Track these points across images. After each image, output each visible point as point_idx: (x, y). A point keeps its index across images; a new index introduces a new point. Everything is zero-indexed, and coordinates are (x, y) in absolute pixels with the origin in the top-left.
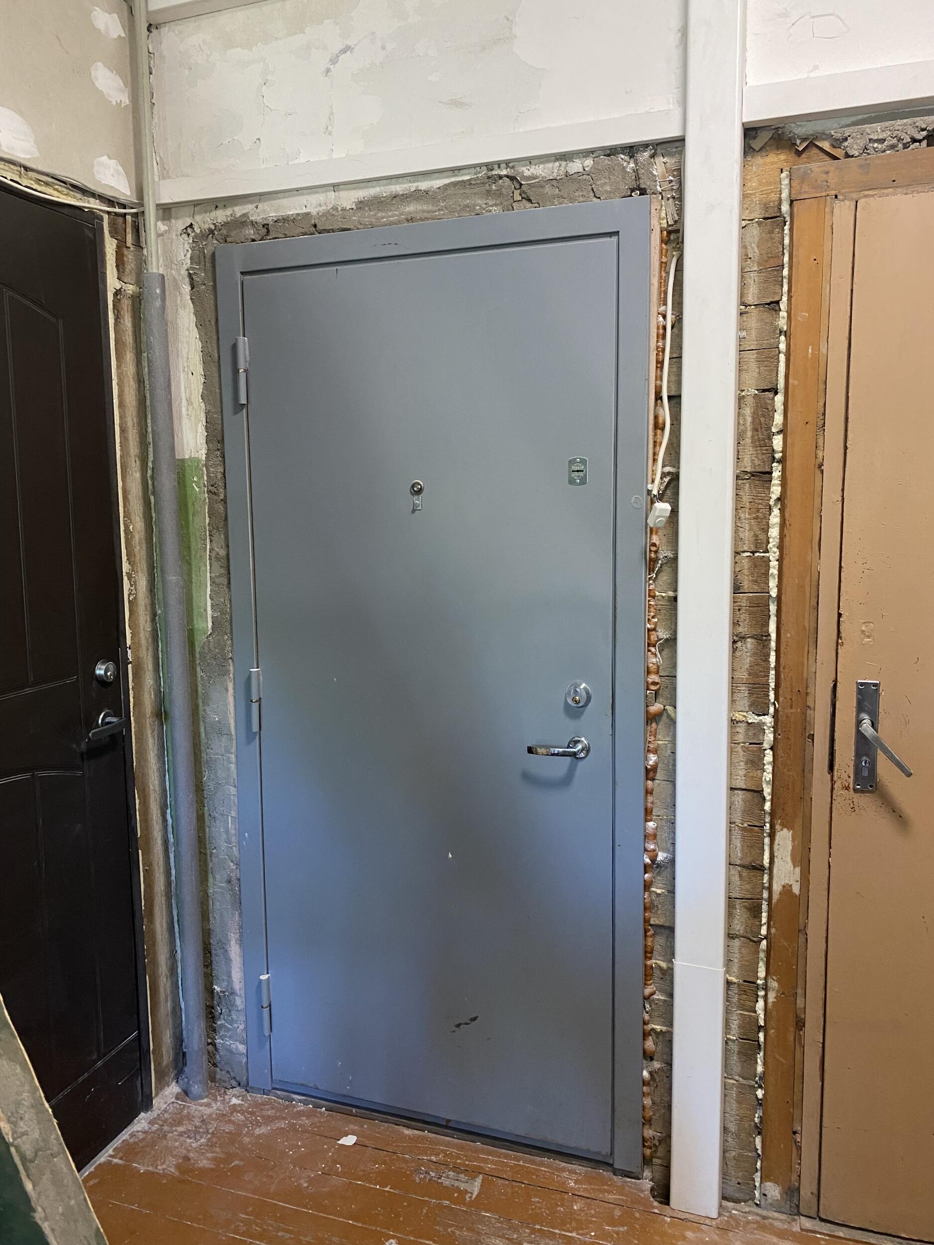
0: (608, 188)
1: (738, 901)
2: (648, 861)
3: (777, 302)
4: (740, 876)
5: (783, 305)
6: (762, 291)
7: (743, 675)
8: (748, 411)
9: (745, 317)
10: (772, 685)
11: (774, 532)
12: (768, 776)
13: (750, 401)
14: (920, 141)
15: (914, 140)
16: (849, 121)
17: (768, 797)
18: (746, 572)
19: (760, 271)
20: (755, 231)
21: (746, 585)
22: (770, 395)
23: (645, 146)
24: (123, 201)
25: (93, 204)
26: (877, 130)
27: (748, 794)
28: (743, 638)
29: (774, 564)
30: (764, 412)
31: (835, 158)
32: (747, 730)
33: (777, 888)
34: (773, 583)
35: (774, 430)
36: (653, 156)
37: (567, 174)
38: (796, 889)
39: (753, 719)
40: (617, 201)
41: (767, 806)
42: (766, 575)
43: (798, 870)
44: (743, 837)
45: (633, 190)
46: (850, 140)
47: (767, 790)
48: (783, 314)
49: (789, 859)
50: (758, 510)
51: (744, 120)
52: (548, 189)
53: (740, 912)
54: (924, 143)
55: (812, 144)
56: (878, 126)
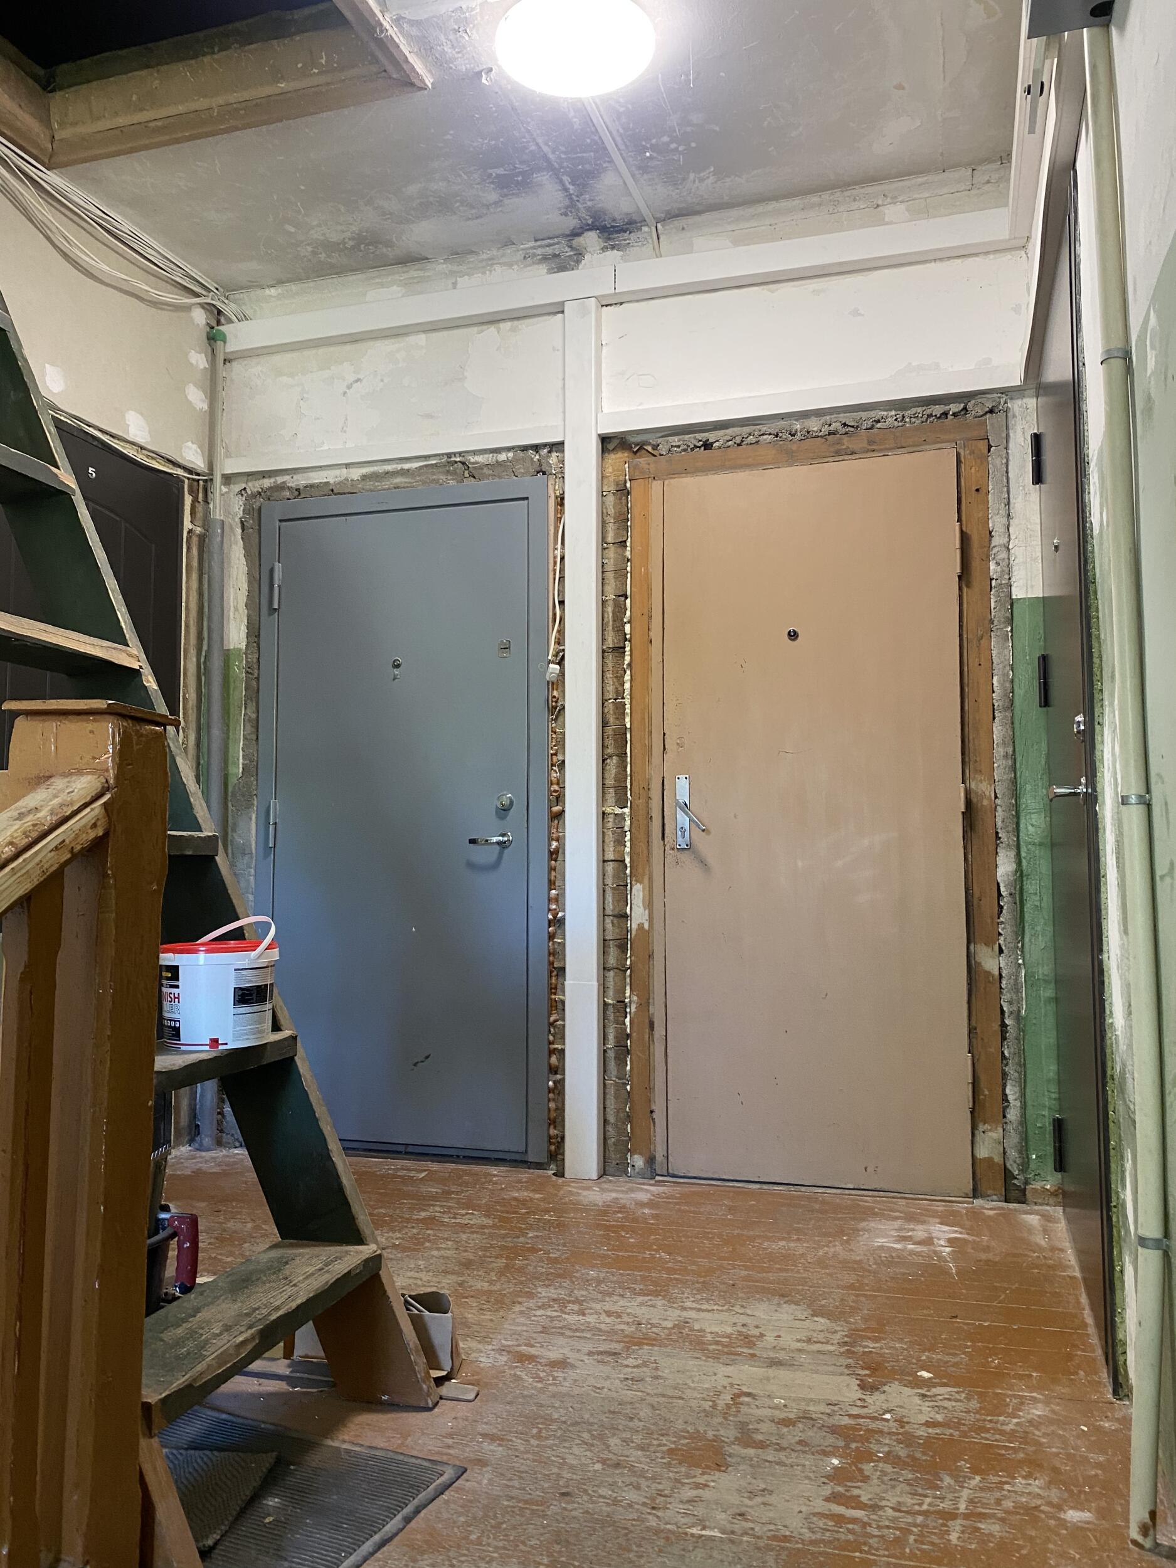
0: (522, 471)
1: (611, 942)
2: (550, 917)
3: (625, 542)
4: (612, 923)
5: (628, 544)
6: (616, 535)
7: (610, 781)
8: (610, 609)
9: (607, 551)
10: (629, 787)
11: (627, 686)
12: (628, 850)
13: (611, 603)
14: (700, 447)
15: (696, 447)
16: (661, 434)
17: (628, 865)
18: (611, 712)
19: (615, 523)
20: (610, 500)
21: (611, 720)
22: (623, 599)
23: (545, 445)
24: (199, 471)
25: (180, 472)
26: (675, 440)
27: (616, 863)
28: (610, 757)
29: (628, 706)
30: (620, 610)
31: (655, 456)
32: (615, 819)
33: (634, 926)
34: (628, 719)
35: (625, 620)
36: (550, 452)
37: (497, 461)
38: (646, 926)
39: (618, 811)
40: (528, 478)
41: (628, 871)
42: (624, 714)
43: (647, 912)
44: (613, 894)
45: (538, 472)
46: (661, 446)
47: (628, 860)
48: (629, 549)
49: (641, 905)
50: (618, 672)
51: (599, 432)
52: (485, 470)
53: (613, 951)
54: (702, 448)
55: (641, 448)
56: (676, 438)
